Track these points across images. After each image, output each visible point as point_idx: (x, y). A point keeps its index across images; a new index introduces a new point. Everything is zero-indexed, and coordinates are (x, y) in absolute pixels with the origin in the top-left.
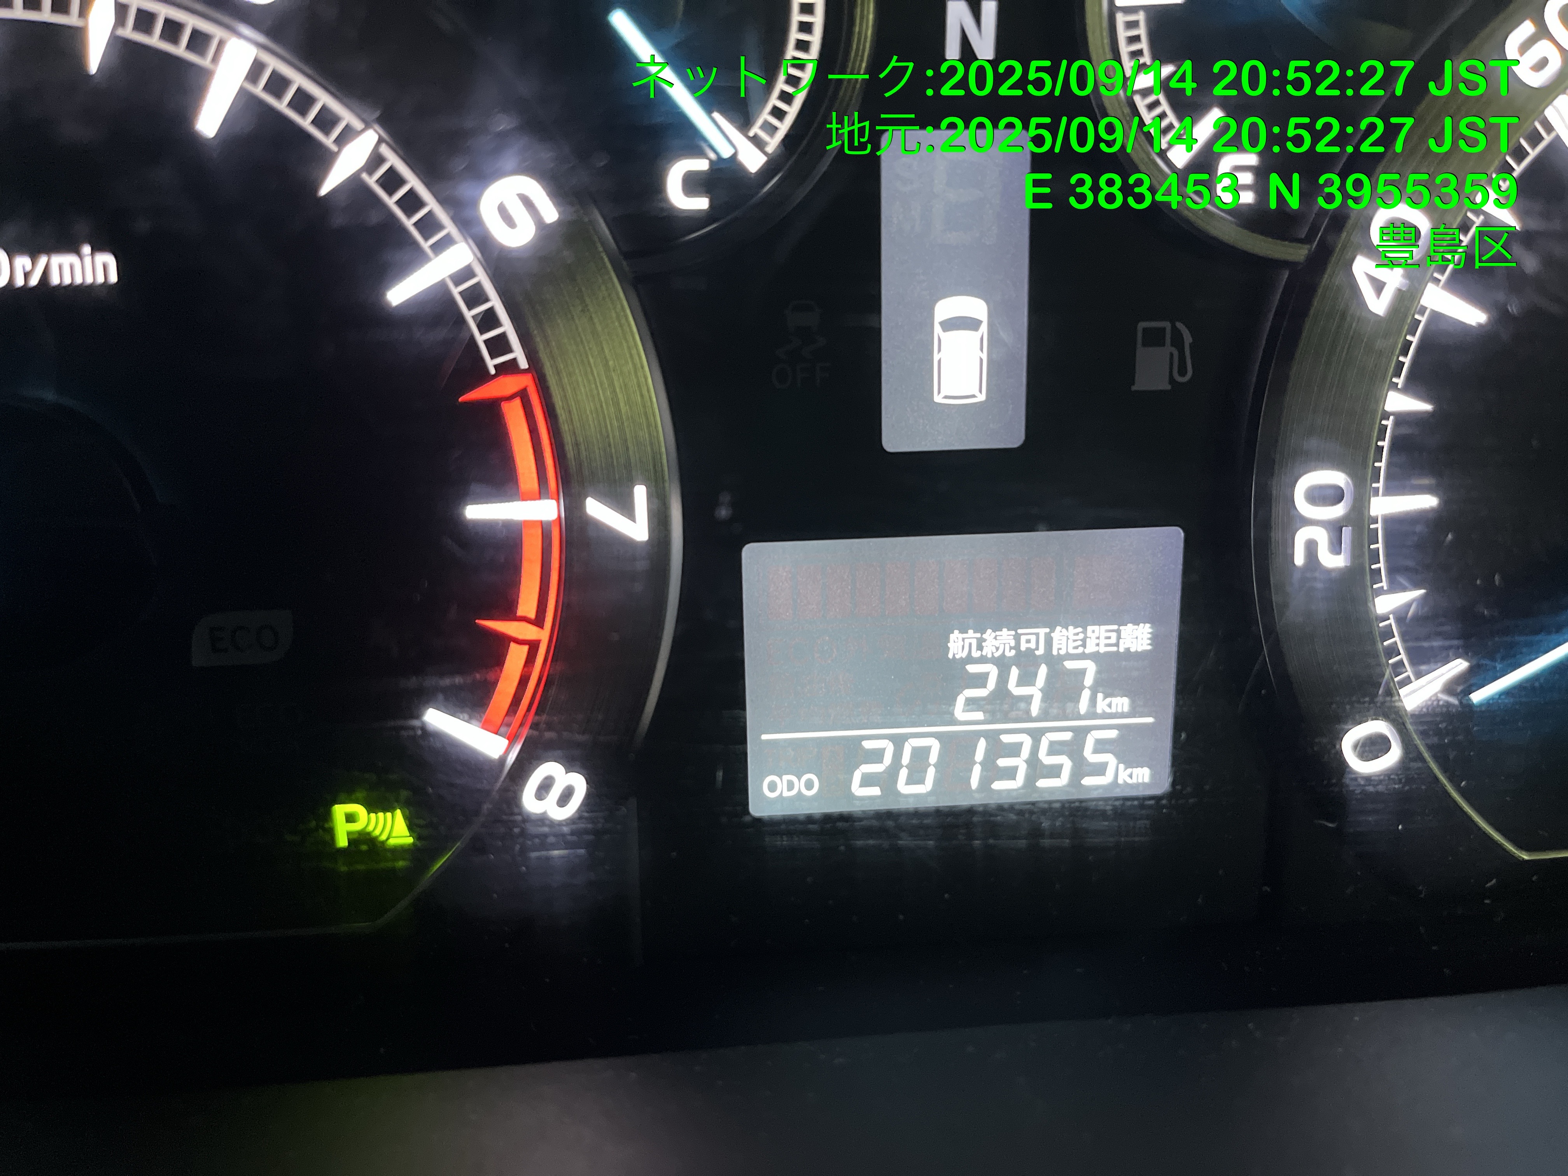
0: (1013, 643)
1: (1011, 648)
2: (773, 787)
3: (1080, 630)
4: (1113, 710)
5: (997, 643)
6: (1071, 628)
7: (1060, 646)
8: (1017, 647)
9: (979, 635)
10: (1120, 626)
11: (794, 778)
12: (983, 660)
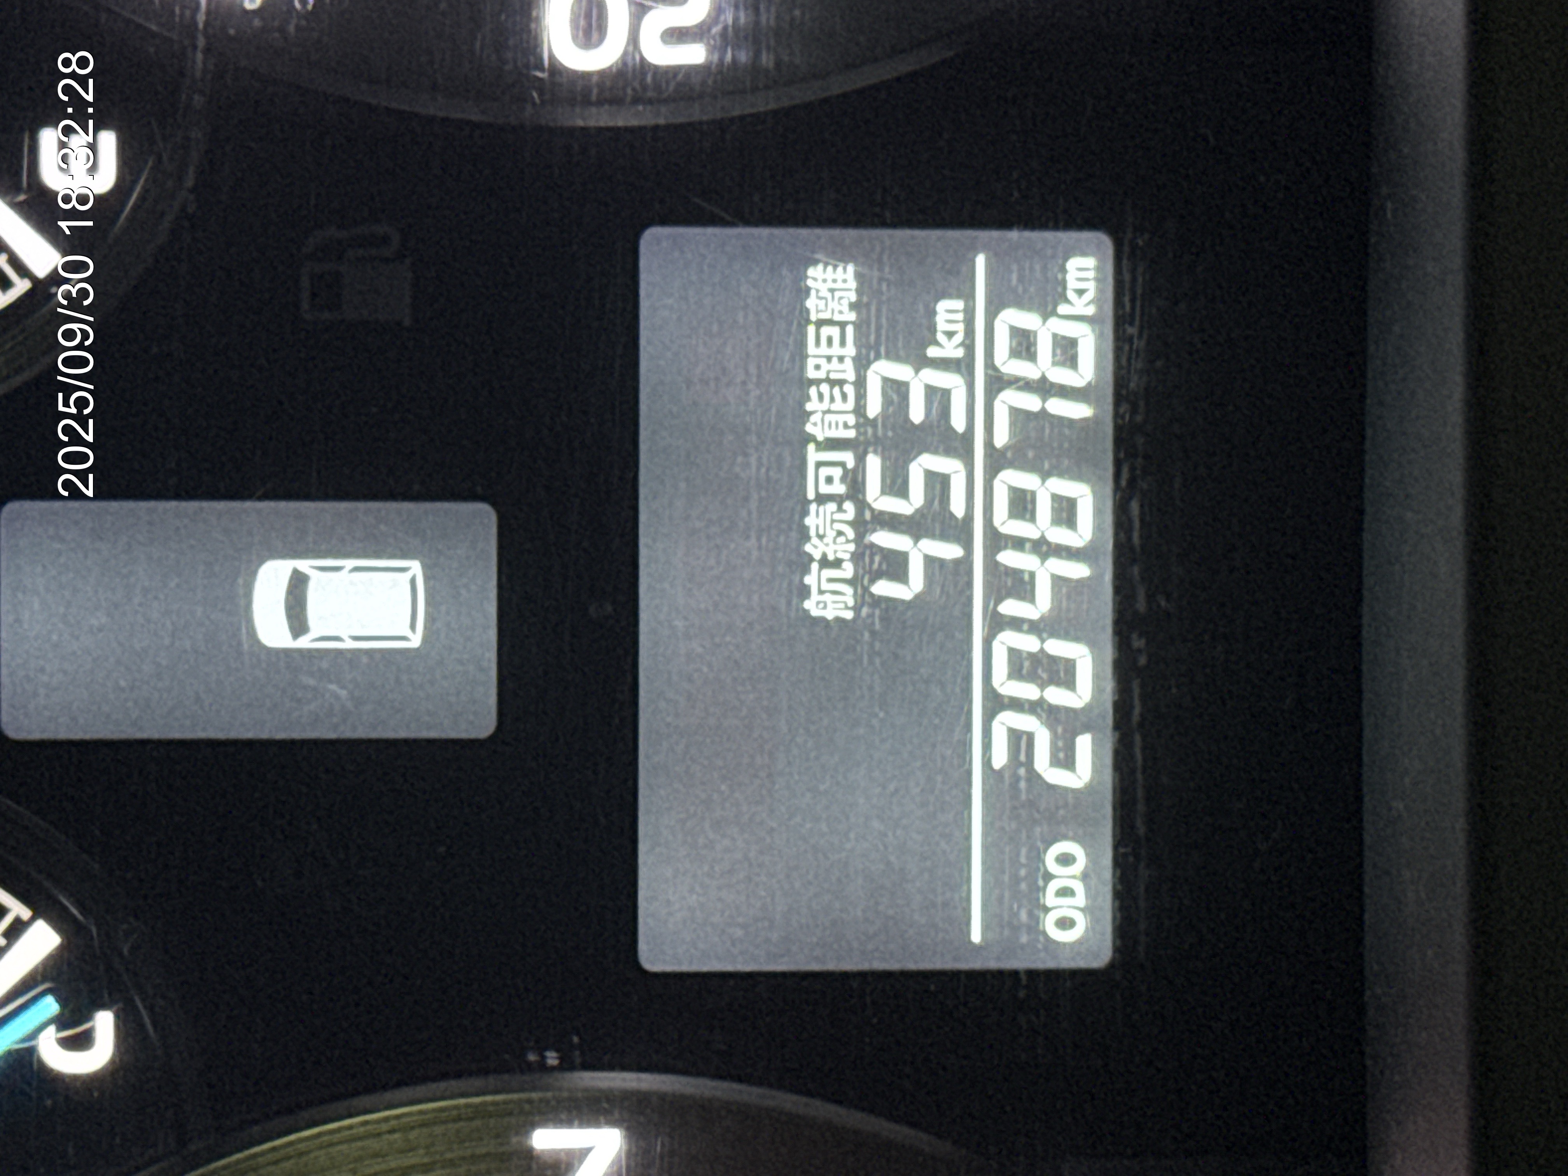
2: (1065, 923)
3: (813, 391)
5: (831, 534)
6: (809, 407)
7: (841, 425)
8: (839, 500)
9: (815, 566)
10: (808, 321)
11: (1053, 886)
12: (858, 557)
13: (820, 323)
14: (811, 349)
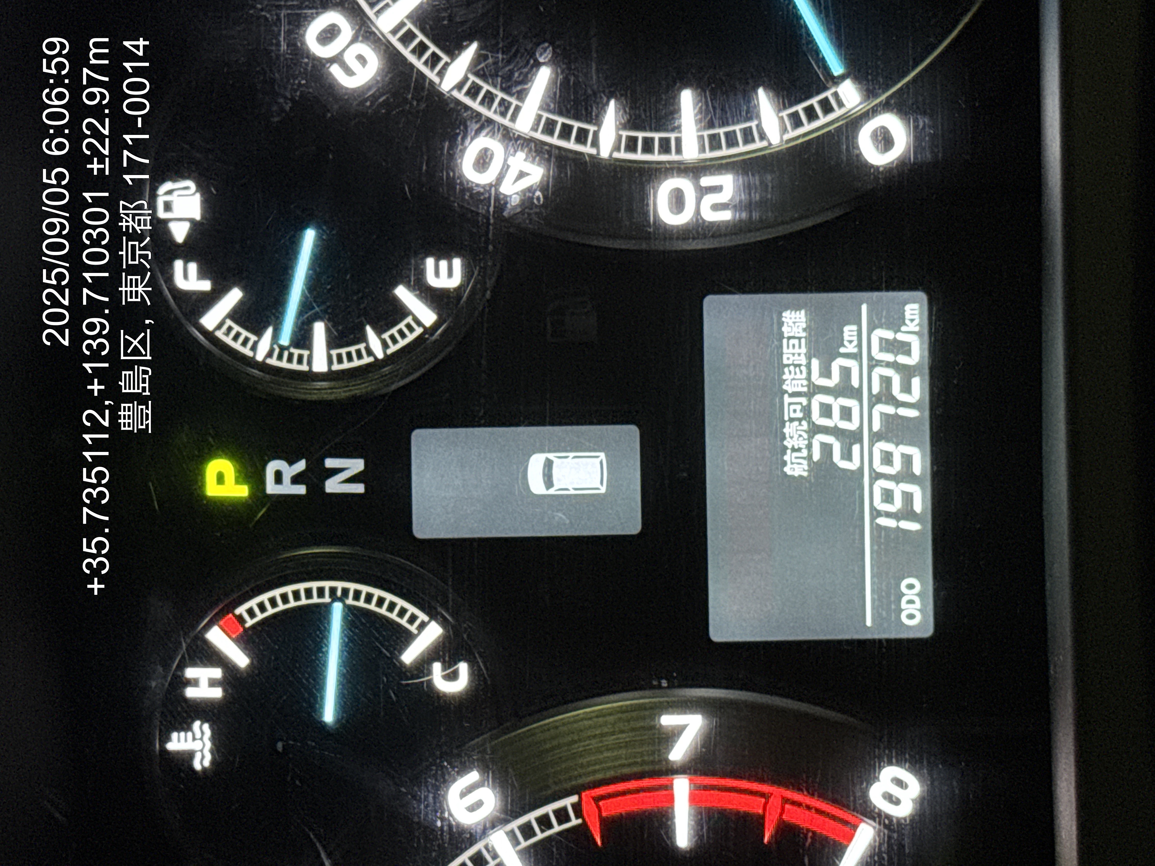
0: (796, 423)
1: (800, 424)
2: (911, 617)
3: (786, 370)
4: (855, 338)
5: (796, 436)
6: (784, 377)
7: (800, 385)
8: (800, 420)
9: (789, 452)
10: (784, 338)
11: (904, 600)
12: (809, 447)
13: (789, 338)
14: (785, 350)
